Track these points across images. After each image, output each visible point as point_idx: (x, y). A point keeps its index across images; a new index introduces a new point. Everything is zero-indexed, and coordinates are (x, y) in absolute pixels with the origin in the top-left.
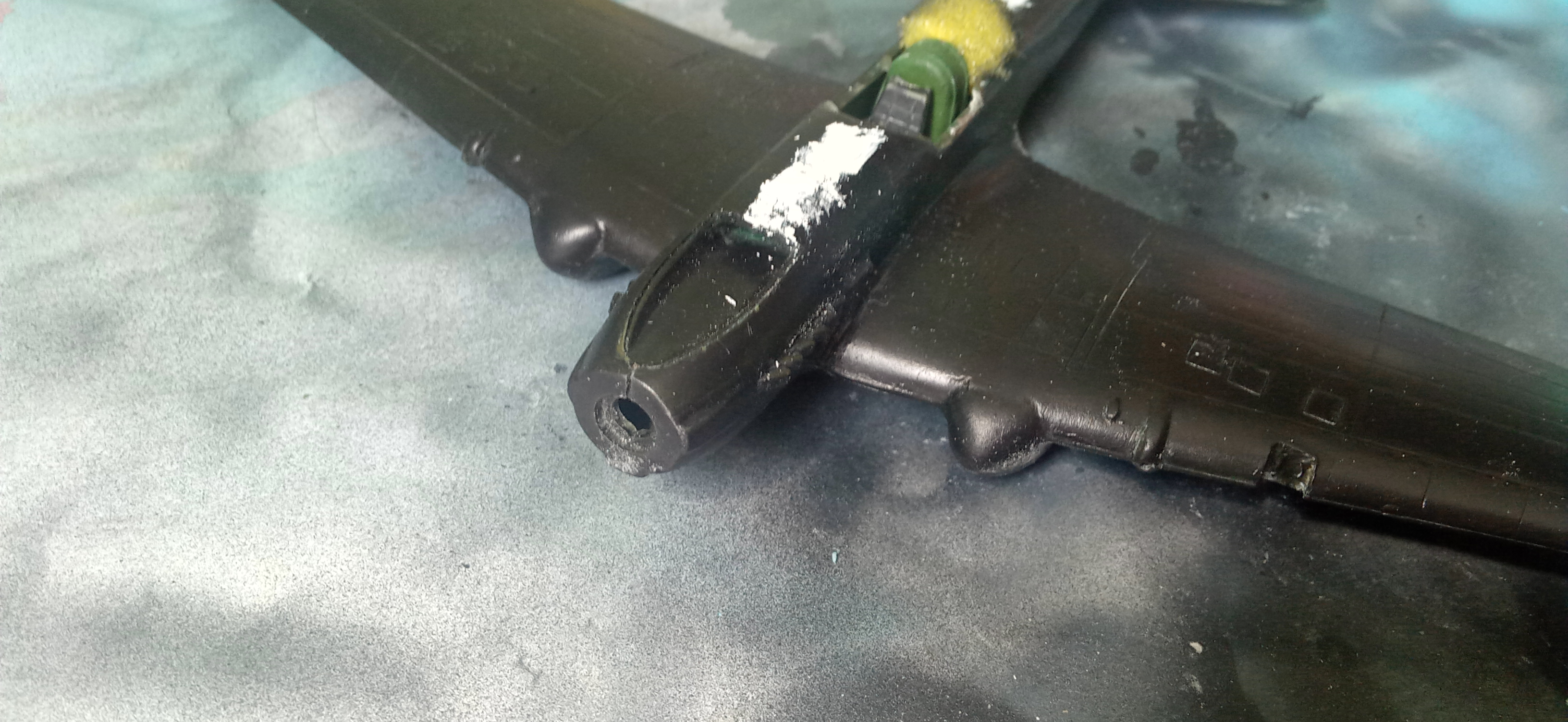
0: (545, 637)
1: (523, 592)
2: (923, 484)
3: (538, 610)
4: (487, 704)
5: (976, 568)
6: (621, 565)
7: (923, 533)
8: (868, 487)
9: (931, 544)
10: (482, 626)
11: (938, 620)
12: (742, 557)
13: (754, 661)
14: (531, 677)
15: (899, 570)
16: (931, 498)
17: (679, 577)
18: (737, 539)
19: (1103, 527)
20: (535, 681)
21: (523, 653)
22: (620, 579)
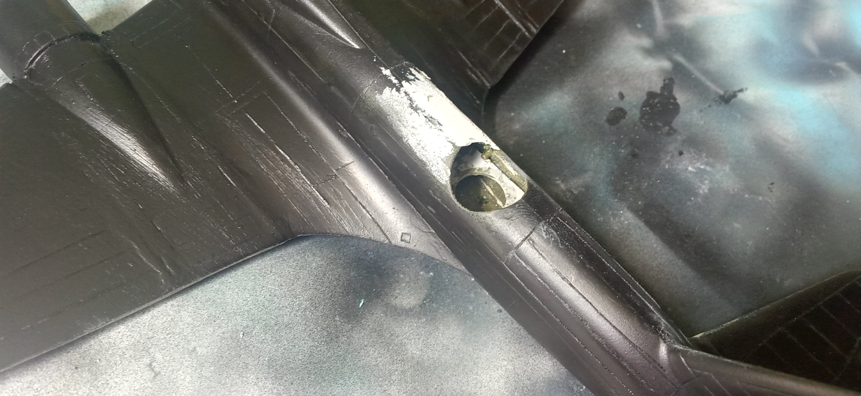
0: (168, 352)
1: (165, 324)
2: (409, 300)
3: (169, 336)
4: (126, 384)
5: (419, 358)
6: (222, 319)
7: (398, 330)
8: (378, 295)
9: (399, 339)
10: (137, 339)
11: (385, 387)
12: (291, 326)
13: (275, 391)
14: (153, 374)
15: (375, 351)
16: (411, 310)
17: (252, 332)
18: (292, 315)
19: (499, 349)
20: (155, 377)
21: (153, 360)
22: (219, 327)
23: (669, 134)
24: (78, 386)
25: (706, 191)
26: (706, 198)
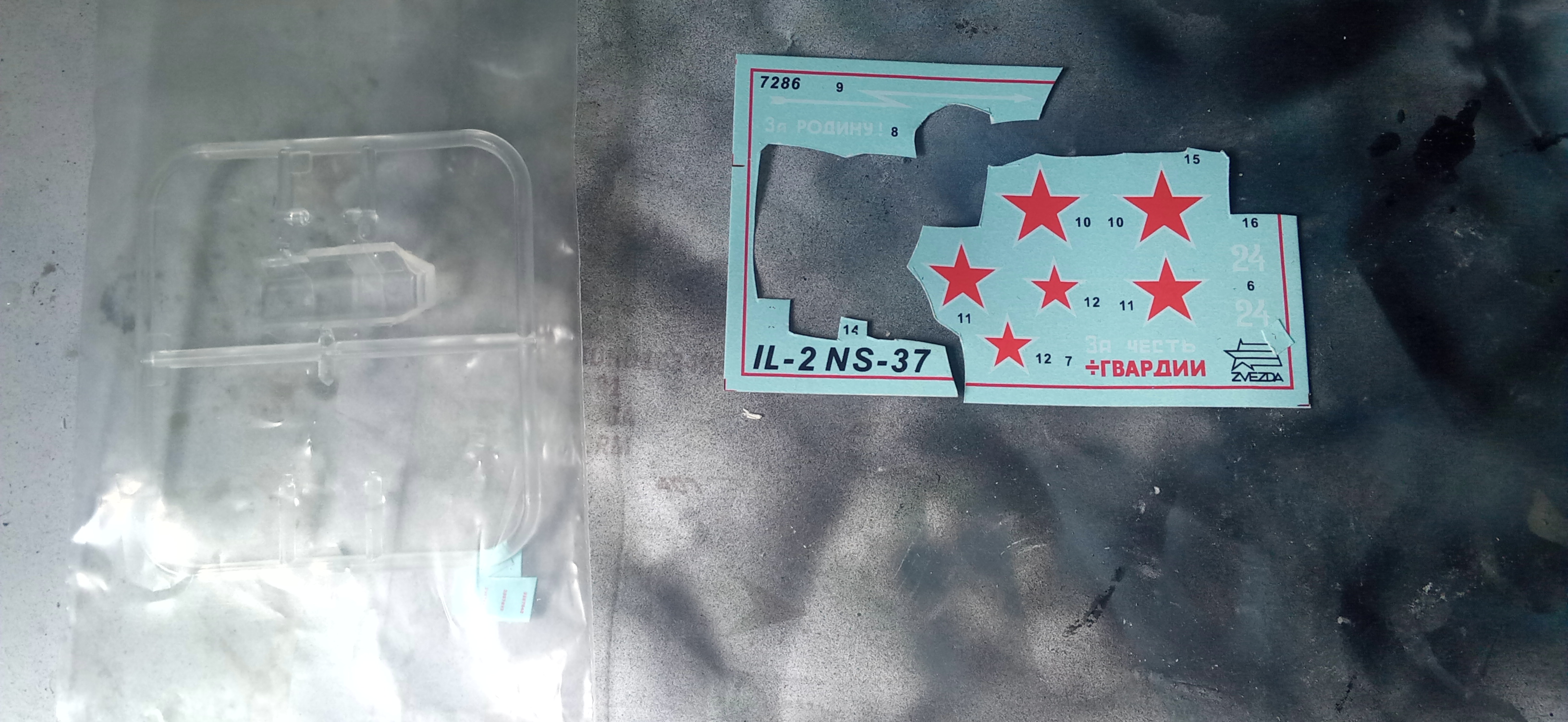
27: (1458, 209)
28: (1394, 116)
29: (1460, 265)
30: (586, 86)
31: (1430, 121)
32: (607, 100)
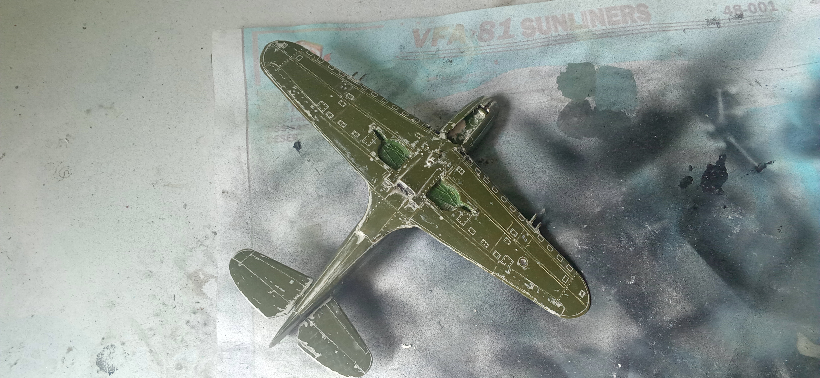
0: (446, 317)
1: (443, 302)
3: (446, 309)
4: (429, 331)
10: (432, 310)
11: (549, 338)
13: (497, 338)
15: (544, 320)
17: (484, 308)
19: (609, 321)
20: (442, 329)
21: (440, 320)
22: (468, 305)
23: (718, 194)
24: (408, 332)
25: (738, 232)
26: (738, 235)
27: (727, 206)
28: (687, 168)
29: (735, 232)
30: (313, 217)
31: (704, 168)
32: (324, 222)
